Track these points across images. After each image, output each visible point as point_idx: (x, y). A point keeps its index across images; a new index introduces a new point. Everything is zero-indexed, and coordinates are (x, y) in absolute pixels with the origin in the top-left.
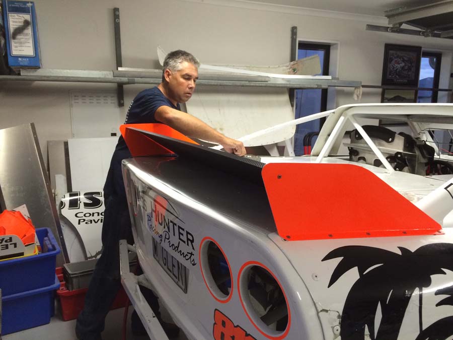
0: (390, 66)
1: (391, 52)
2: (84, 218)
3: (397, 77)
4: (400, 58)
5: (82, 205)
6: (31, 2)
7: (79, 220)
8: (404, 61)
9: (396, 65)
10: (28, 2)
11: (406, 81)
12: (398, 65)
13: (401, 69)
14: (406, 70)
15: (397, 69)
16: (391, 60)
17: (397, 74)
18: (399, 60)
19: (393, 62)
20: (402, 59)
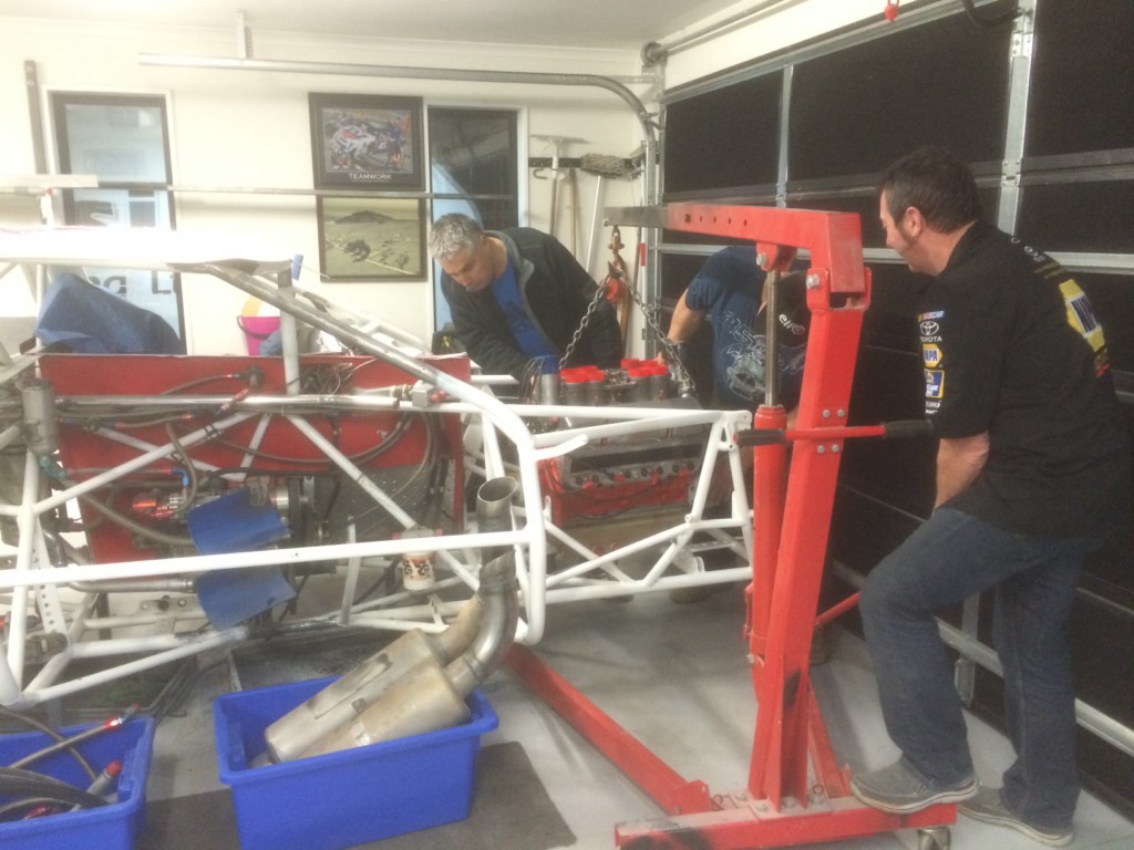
0: (333, 143)
3: (358, 167)
4: (359, 125)
11: (388, 177)
12: (355, 142)
13: (365, 151)
16: (332, 130)
18: (357, 128)
19: (339, 134)
20: (364, 127)
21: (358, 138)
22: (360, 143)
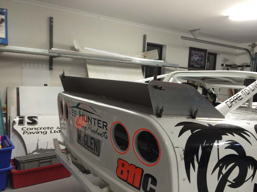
0: (192, 58)
1: (193, 51)
2: (27, 131)
3: (195, 64)
4: (197, 55)
5: (26, 123)
6: (6, 9)
7: (24, 132)
8: (199, 56)
9: (195, 58)
10: (4, 9)
11: (200, 66)
12: (196, 58)
14: (200, 61)
15: (195, 60)
16: (193, 55)
17: (195, 63)
22: (196, 59)
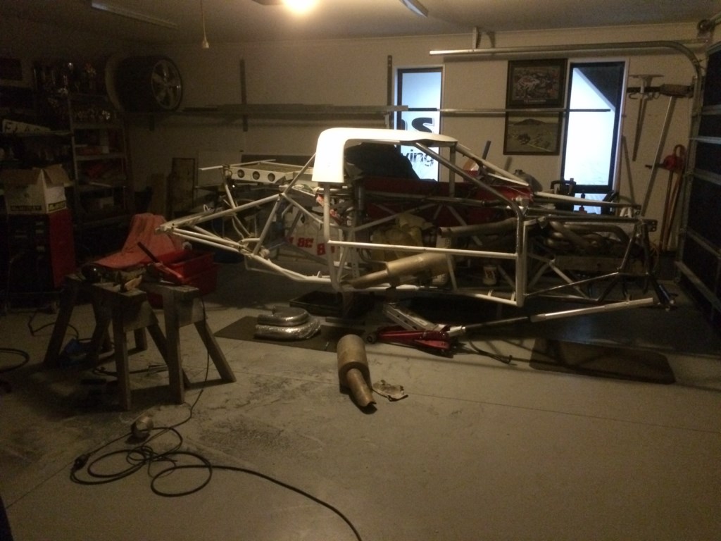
1: (518, 69)
3: (529, 97)
4: (532, 75)
11: (544, 101)
12: (530, 83)
13: (533, 88)
15: (528, 88)
17: (528, 94)
18: (530, 77)
19: (521, 80)
20: (534, 76)
21: (531, 81)
